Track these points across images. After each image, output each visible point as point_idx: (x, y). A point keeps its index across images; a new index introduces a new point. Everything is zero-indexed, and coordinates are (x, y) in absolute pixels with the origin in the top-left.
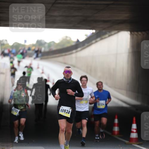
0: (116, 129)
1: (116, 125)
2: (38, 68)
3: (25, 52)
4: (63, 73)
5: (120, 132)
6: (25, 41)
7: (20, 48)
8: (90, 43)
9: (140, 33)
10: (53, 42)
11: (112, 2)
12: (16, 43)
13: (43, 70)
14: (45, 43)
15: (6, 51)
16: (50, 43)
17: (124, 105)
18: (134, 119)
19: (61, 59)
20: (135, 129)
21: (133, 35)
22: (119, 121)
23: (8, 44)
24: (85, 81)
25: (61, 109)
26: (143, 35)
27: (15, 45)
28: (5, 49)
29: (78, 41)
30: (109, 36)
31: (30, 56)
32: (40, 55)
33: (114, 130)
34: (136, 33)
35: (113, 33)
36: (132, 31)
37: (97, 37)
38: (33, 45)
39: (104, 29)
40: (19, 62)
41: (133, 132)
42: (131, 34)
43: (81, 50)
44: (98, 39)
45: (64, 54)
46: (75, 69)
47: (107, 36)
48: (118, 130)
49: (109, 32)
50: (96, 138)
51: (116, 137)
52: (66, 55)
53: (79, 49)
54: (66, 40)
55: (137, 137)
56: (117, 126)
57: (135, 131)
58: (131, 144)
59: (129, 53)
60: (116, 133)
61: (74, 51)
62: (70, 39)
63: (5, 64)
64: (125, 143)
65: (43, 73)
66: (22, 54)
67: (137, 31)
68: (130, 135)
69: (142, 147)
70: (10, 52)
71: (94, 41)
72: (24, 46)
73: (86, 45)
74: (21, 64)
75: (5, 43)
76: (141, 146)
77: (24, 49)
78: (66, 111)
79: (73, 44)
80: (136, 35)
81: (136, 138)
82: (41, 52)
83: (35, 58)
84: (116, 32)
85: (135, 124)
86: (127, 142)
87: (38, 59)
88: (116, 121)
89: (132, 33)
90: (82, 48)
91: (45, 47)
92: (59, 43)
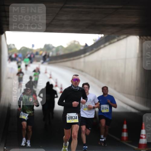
0: (125, 135)
1: (125, 130)
2: (46, 72)
3: (32, 56)
4: (71, 81)
5: (128, 138)
6: (33, 46)
7: (28, 52)
8: (99, 48)
10: (61, 46)
11: (121, 6)
12: (23, 47)
13: (51, 75)
14: (53, 47)
15: (13, 56)
16: (58, 47)
17: (133, 110)
19: (69, 63)
20: (144, 135)
21: (142, 39)
22: (127, 126)
23: (16, 49)
24: (87, 88)
25: (68, 117)
27: (23, 49)
28: (12, 53)
29: (86, 45)
30: (118, 40)
31: (38, 60)
32: (47, 59)
33: (123, 136)
35: (122, 37)
36: (141, 35)
37: (106, 42)
38: (41, 50)
39: (113, 33)
41: (142, 138)
42: (140, 38)
43: (89, 55)
44: (107, 44)
45: (72, 59)
46: (84, 73)
47: (116, 40)
48: (127, 136)
49: (118, 36)
50: (101, 140)
52: (74, 60)
53: (87, 54)
54: (74, 44)
55: (146, 143)
56: (126, 132)
57: (144, 137)
58: (140, 150)
59: (138, 57)
60: (125, 139)
61: (82, 56)
62: (79, 43)
63: (12, 68)
65: (51, 78)
67: (146, 36)
68: (139, 141)
71: (102, 46)
72: (31, 50)
73: (95, 49)
74: (28, 68)
75: (13, 47)
78: (73, 118)
79: (82, 48)
82: (48, 56)
83: (42, 63)
84: (125, 36)
86: (136, 148)
87: (46, 63)
88: (125, 127)
89: (142, 37)
90: (91, 52)
91: (53, 52)
92: (67, 47)
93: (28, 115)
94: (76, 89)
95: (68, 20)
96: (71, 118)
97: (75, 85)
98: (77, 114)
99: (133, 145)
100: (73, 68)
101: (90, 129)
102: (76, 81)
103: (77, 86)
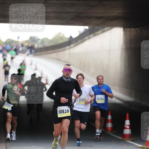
0: (109, 125)
1: (110, 121)
2: (31, 64)
4: (63, 71)
5: (113, 129)
6: (18, 38)
7: (13, 44)
8: (83, 39)
9: (133, 29)
10: (46, 38)
12: (9, 39)
13: (36, 66)
14: (39, 39)
16: (43, 39)
18: (128, 115)
19: (54, 55)
20: (129, 126)
21: (126, 31)
24: (81, 78)
25: (59, 111)
26: (136, 31)
27: (8, 41)
29: (71, 37)
30: (103, 32)
31: (23, 52)
32: (33, 51)
33: (107, 126)
34: (129, 29)
35: (106, 29)
36: (125, 27)
37: (90, 33)
38: (27, 42)
39: (97, 25)
40: (12, 58)
41: (126, 128)
42: (124, 30)
43: (74, 46)
44: (92, 35)
47: (100, 32)
49: (103, 28)
50: (96, 134)
51: (109, 133)
52: (59, 51)
53: (72, 45)
54: (59, 36)
55: (130, 133)
57: (128, 127)
58: (124, 140)
59: (122, 49)
60: (109, 129)
61: (67, 47)
62: (63, 35)
64: (118, 140)
65: (36, 69)
66: (16, 50)
67: (130, 27)
68: (123, 131)
69: (136, 143)
70: (4, 48)
71: (87, 38)
72: (17, 42)
73: (80, 41)
74: (14, 60)
76: (134, 142)
77: (17, 46)
78: (65, 111)
79: (67, 40)
80: (130, 31)
81: (129, 135)
83: (28, 55)
84: (109, 28)
85: (128, 120)
86: (120, 138)
87: (32, 55)
88: (110, 117)
89: (126, 29)
91: (38, 44)
92: (52, 39)
93: (12, 106)
94: (67, 80)
95: (53, 12)
96: (62, 112)
97: (66, 76)
98: (68, 107)
99: (117, 135)
100: (58, 60)
101: (85, 123)
102: (68, 72)
103: (68, 77)
